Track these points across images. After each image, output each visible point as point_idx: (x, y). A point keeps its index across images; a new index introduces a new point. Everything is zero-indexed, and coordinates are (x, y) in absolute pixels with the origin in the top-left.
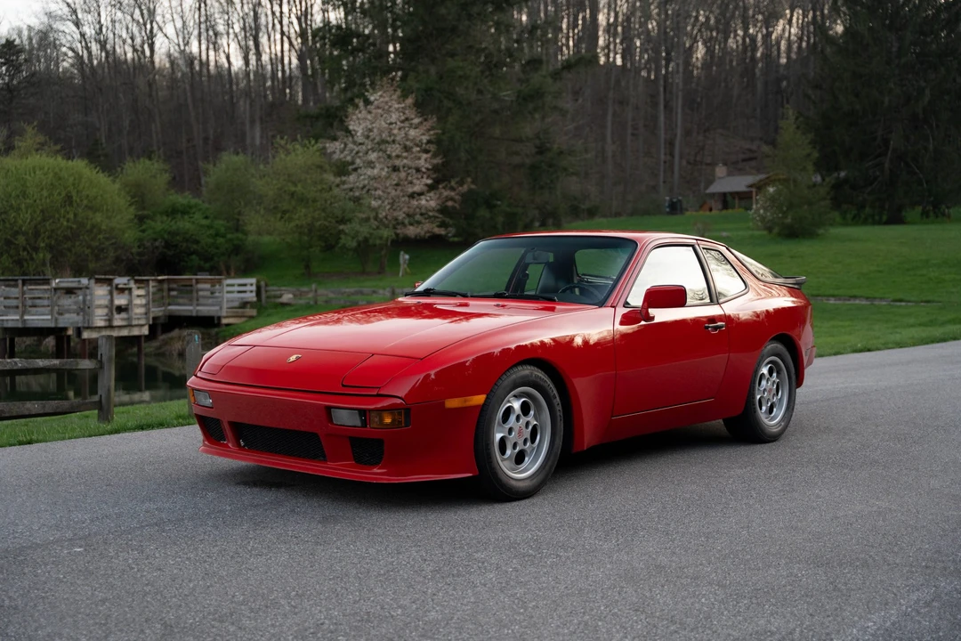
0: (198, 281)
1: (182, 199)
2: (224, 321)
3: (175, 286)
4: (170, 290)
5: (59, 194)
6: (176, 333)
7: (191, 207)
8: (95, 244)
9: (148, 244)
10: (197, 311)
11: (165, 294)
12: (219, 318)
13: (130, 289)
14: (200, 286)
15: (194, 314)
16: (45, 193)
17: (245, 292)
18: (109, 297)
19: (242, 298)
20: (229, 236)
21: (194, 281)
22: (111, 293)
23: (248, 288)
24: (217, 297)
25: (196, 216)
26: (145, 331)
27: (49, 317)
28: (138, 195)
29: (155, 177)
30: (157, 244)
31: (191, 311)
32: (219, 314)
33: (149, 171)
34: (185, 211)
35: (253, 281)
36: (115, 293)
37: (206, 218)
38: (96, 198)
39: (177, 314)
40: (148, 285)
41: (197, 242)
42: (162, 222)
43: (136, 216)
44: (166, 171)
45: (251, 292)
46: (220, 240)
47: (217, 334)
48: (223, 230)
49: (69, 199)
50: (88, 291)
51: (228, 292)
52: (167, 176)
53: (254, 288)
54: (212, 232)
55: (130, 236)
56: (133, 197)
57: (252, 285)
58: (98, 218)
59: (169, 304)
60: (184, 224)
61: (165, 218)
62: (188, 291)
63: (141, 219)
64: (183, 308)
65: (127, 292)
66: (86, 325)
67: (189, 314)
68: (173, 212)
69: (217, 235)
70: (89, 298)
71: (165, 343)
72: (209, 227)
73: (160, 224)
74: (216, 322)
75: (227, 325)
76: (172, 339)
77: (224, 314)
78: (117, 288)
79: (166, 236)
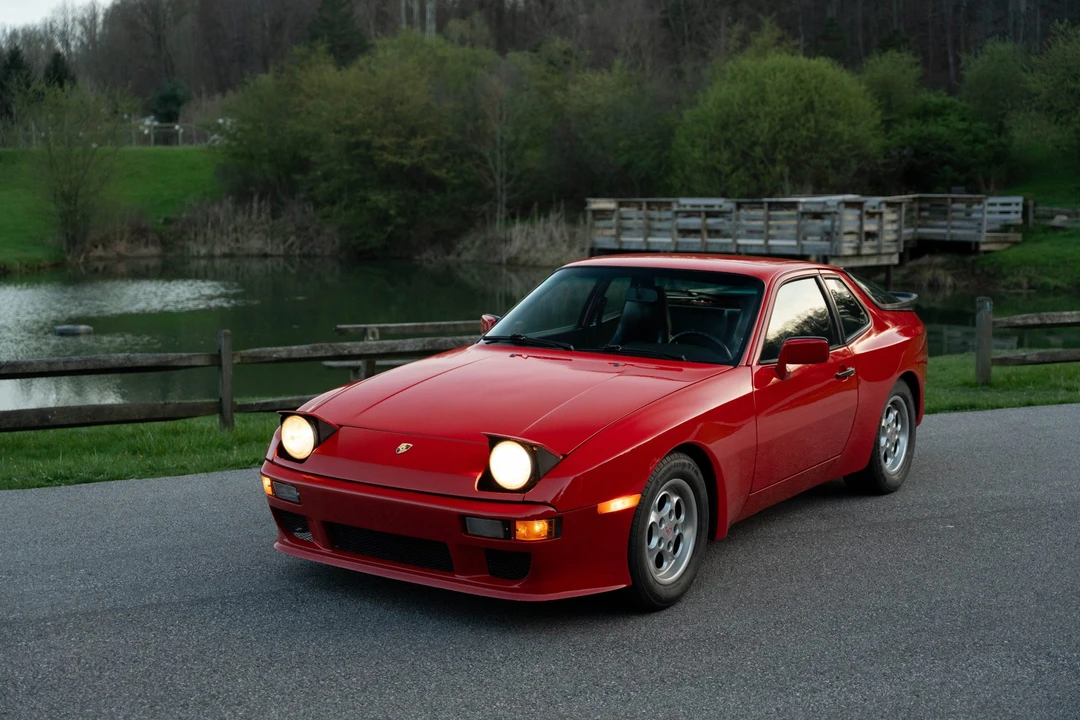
0: (954, 201)
1: (934, 98)
2: (983, 248)
3: (927, 205)
4: (921, 210)
5: (801, 99)
6: (925, 259)
7: (944, 107)
8: (836, 155)
9: (894, 153)
10: (952, 235)
11: (915, 214)
12: (977, 244)
13: (881, 214)
14: (956, 206)
15: (948, 238)
16: (785, 99)
17: (1008, 212)
18: (858, 223)
19: (1005, 220)
20: (990, 142)
21: (949, 200)
22: (861, 218)
23: (1013, 208)
24: (974, 220)
25: (952, 118)
26: (895, 260)
27: (794, 243)
28: (884, 95)
29: (904, 72)
30: (905, 152)
31: (945, 235)
32: (977, 239)
33: (897, 66)
34: (939, 112)
35: (1020, 199)
36: (865, 217)
37: (964, 120)
38: (839, 103)
39: (929, 238)
40: (900, 209)
41: (951, 150)
42: (912, 126)
43: (883, 122)
44: (917, 64)
45: (1017, 212)
46: (979, 147)
47: (974, 262)
48: (983, 135)
49: (810, 107)
50: (837, 217)
51: (990, 213)
52: (918, 71)
53: (1020, 208)
54: (970, 137)
55: (874, 145)
56: (880, 99)
57: (1017, 204)
58: (841, 126)
59: (920, 226)
60: (936, 128)
61: (915, 121)
62: (941, 211)
63: (888, 125)
64: (937, 230)
65: (877, 217)
66: (833, 254)
67: (942, 238)
68: (925, 113)
69: (975, 141)
70: (837, 223)
71: (914, 271)
72: (966, 131)
73: (909, 129)
74: (973, 247)
75: (986, 252)
76: (921, 266)
77: (983, 240)
78: (867, 213)
79: (915, 143)
